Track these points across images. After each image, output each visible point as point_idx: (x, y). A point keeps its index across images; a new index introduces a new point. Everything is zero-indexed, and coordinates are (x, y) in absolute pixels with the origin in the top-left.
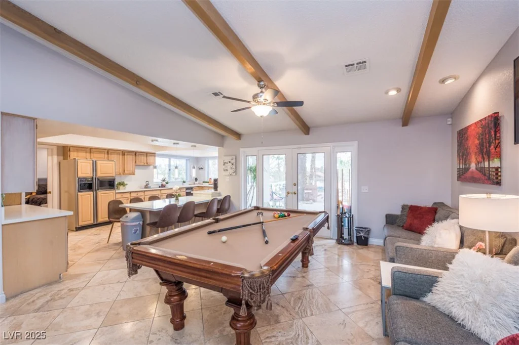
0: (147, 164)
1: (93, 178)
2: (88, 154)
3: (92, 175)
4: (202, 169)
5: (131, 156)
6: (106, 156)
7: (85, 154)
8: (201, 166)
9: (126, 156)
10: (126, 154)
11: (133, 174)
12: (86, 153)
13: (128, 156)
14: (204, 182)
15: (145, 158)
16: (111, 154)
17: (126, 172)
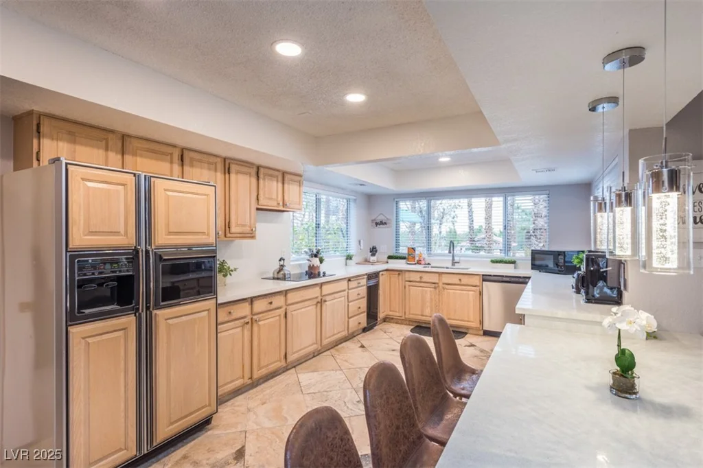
0: (284, 205)
1: (136, 251)
2: (114, 157)
3: (132, 241)
4: (382, 223)
5: (247, 177)
6: (176, 168)
7: (101, 152)
8: (381, 218)
9: (233, 176)
10: (233, 167)
11: (251, 236)
12: (107, 149)
13: (241, 177)
14: (390, 257)
15: (280, 185)
16: (192, 166)
17: (233, 229)
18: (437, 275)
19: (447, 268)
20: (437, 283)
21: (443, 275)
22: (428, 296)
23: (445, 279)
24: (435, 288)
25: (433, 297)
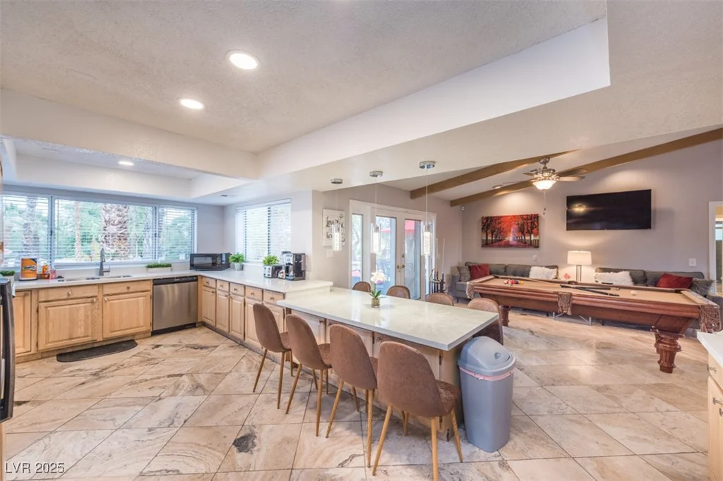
18: (96, 287)
19: (93, 279)
20: (96, 297)
21: (105, 286)
22: (82, 313)
23: (107, 290)
24: (92, 302)
25: (89, 313)
